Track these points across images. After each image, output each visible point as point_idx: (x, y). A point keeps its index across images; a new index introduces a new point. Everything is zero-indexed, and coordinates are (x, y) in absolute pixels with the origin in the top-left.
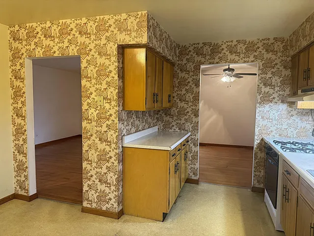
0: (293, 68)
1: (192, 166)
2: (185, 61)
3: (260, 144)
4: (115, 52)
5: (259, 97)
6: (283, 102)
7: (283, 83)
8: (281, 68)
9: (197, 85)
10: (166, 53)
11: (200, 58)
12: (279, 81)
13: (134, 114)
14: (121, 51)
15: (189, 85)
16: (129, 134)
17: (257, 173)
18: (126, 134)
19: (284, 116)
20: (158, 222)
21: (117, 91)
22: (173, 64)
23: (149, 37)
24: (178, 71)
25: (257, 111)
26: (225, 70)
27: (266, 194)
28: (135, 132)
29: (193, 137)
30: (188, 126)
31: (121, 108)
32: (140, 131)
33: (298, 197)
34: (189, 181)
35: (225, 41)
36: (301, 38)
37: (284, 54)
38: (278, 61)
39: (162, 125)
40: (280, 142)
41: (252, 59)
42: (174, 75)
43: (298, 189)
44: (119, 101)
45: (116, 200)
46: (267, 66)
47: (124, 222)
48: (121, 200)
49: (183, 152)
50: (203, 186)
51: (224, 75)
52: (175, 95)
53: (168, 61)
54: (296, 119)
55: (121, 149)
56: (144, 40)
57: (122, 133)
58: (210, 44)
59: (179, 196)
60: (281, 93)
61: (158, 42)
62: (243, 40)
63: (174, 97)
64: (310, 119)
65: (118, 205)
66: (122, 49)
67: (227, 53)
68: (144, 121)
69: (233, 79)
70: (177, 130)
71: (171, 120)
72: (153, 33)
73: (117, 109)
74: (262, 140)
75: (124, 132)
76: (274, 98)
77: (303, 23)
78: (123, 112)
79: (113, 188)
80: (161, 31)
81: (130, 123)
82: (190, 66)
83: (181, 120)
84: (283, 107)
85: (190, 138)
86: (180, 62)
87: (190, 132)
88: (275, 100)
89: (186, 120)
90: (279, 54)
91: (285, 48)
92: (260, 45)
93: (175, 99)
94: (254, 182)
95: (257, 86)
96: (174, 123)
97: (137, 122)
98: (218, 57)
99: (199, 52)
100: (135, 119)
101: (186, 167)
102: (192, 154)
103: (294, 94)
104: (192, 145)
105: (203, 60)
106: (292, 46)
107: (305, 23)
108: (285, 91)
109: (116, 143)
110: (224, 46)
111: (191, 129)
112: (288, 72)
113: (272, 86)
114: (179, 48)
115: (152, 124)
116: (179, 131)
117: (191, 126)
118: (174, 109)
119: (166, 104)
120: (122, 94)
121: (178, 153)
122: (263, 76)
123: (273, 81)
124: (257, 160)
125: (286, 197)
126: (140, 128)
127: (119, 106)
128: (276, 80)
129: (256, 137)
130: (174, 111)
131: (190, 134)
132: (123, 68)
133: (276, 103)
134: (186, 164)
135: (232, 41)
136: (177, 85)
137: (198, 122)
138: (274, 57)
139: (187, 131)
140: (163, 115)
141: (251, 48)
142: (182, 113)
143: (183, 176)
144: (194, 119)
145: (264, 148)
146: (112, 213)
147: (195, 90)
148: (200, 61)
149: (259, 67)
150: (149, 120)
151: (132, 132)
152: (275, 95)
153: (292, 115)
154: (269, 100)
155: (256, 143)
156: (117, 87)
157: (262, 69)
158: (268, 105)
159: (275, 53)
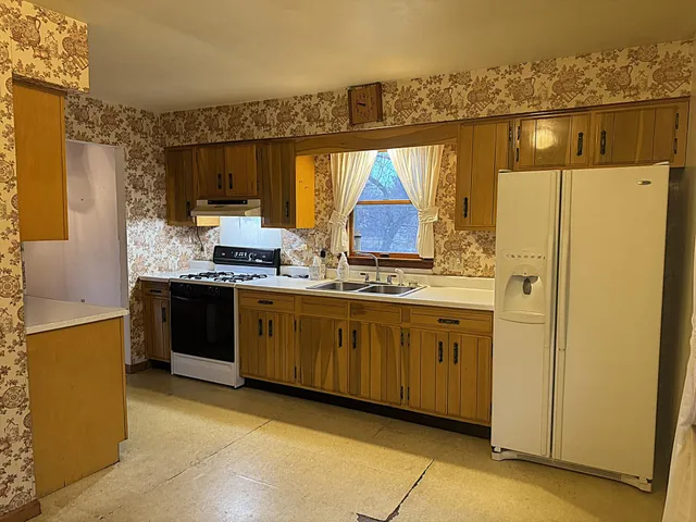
3: (136, 288)
4: (6, 92)
5: (129, 208)
6: (159, 216)
7: (157, 185)
8: (154, 163)
12: (152, 182)
17: (135, 340)
19: (163, 239)
21: (14, 191)
25: (128, 232)
37: (156, 141)
38: (149, 150)
41: (113, 139)
46: (136, 155)
54: (176, 242)
56: (83, 83)
60: (156, 202)
62: (97, 101)
67: (72, 118)
74: (138, 279)
76: (148, 210)
79: (17, 446)
84: (160, 225)
88: (150, 214)
90: (150, 139)
91: (156, 131)
92: (123, 116)
94: (132, 357)
95: (125, 189)
108: (160, 199)
109: (20, 328)
112: (162, 170)
113: (145, 191)
122: (132, 172)
123: (145, 182)
124: (134, 318)
128: (149, 181)
129: (130, 279)
133: (152, 218)
138: (143, 142)
141: (110, 118)
149: (125, 156)
152: (150, 206)
153: (172, 237)
154: (142, 214)
155: (130, 289)
156: (15, 182)
157: (130, 161)
158: (142, 223)
159: (145, 135)
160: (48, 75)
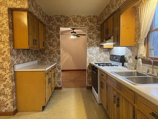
0: (101, 30)
1: (58, 80)
2: (51, 25)
3: (89, 66)
4: (6, 12)
5: (88, 44)
6: (97, 46)
7: (97, 37)
8: (97, 30)
9: (59, 38)
10: (40, 17)
11: (59, 23)
12: (96, 36)
13: (22, 52)
14: (10, 12)
15: (54, 37)
16: (18, 64)
17: (88, 80)
18: (16, 64)
19: (99, 52)
20: (39, 112)
21: (8, 36)
22: (44, 25)
23: (29, 5)
24: (48, 29)
25: (87, 50)
26: (72, 32)
27: (93, 88)
28: (23, 63)
29: (58, 65)
30: (55, 59)
31: (12, 47)
32: (26, 62)
33: (107, 85)
34: (56, 88)
35: (71, 16)
36: (104, 16)
37: (98, 24)
38: (95, 27)
39: (40, 60)
40: (97, 64)
41: (84, 25)
42: (45, 32)
43: (107, 81)
44: (10, 43)
45: (11, 104)
46: (91, 29)
47: (18, 116)
48: (15, 104)
49: (53, 73)
50: (64, 90)
51: (71, 35)
52: (47, 42)
53: (42, 22)
54: (103, 53)
55: (13, 73)
56: (26, 6)
57: (13, 63)
58: (64, 16)
59: (51, 97)
60: (97, 42)
61: (35, 10)
62: (79, 16)
63: (46, 44)
64: (109, 53)
65: (14, 107)
66: (11, 11)
67: (73, 22)
68: (29, 57)
69: (76, 37)
70: (49, 62)
71: (45, 56)
72: (31, 4)
73: (9, 47)
74: (90, 64)
75: (15, 62)
76: (94, 44)
77: (105, 8)
78: (14, 50)
79: (9, 97)
80: (36, 4)
81: (19, 57)
82: (54, 27)
83: (51, 56)
84: (98, 48)
85: (56, 66)
86: (48, 25)
87: (56, 62)
88: (95, 45)
89: (54, 56)
90: (96, 24)
91: (98, 21)
92: (87, 18)
93: (47, 45)
94: (87, 84)
95: (87, 39)
96: (47, 58)
97: (24, 57)
98: (68, 23)
99: (58, 20)
100: (22, 55)
101: (55, 81)
102: (58, 74)
103: (102, 41)
104: (57, 69)
105: (61, 24)
106: (100, 20)
107: (106, 8)
108: (98, 41)
109: (10, 69)
110: (71, 18)
111: (57, 61)
112: (99, 32)
113: (93, 39)
114: (47, 17)
115: (34, 59)
116: (50, 62)
117: (56, 60)
118: (47, 50)
119: (41, 47)
120: (12, 39)
121: (50, 73)
122: (89, 34)
123: (93, 36)
124: (88, 74)
125: (102, 87)
126: (26, 61)
127: (10, 46)
128: (95, 36)
129: (87, 63)
130: (47, 51)
131: (56, 63)
132: (12, 22)
133: (95, 46)
134: (55, 79)
135: (74, 16)
136: (48, 37)
137: (60, 57)
138: (93, 25)
139: (55, 62)
140: (40, 54)
141: (83, 19)
142: (51, 52)
143: (53, 86)
144: (58, 56)
145: (91, 67)
146: (9, 113)
147: (58, 40)
148: (59, 25)
149: (87, 29)
150: (32, 56)
151: (21, 63)
152: (94, 43)
153: (102, 52)
154: (92, 45)
155: (87, 66)
156: (9, 34)
157: (89, 31)
158: (92, 48)
159: (94, 23)
160: (16, 6)
